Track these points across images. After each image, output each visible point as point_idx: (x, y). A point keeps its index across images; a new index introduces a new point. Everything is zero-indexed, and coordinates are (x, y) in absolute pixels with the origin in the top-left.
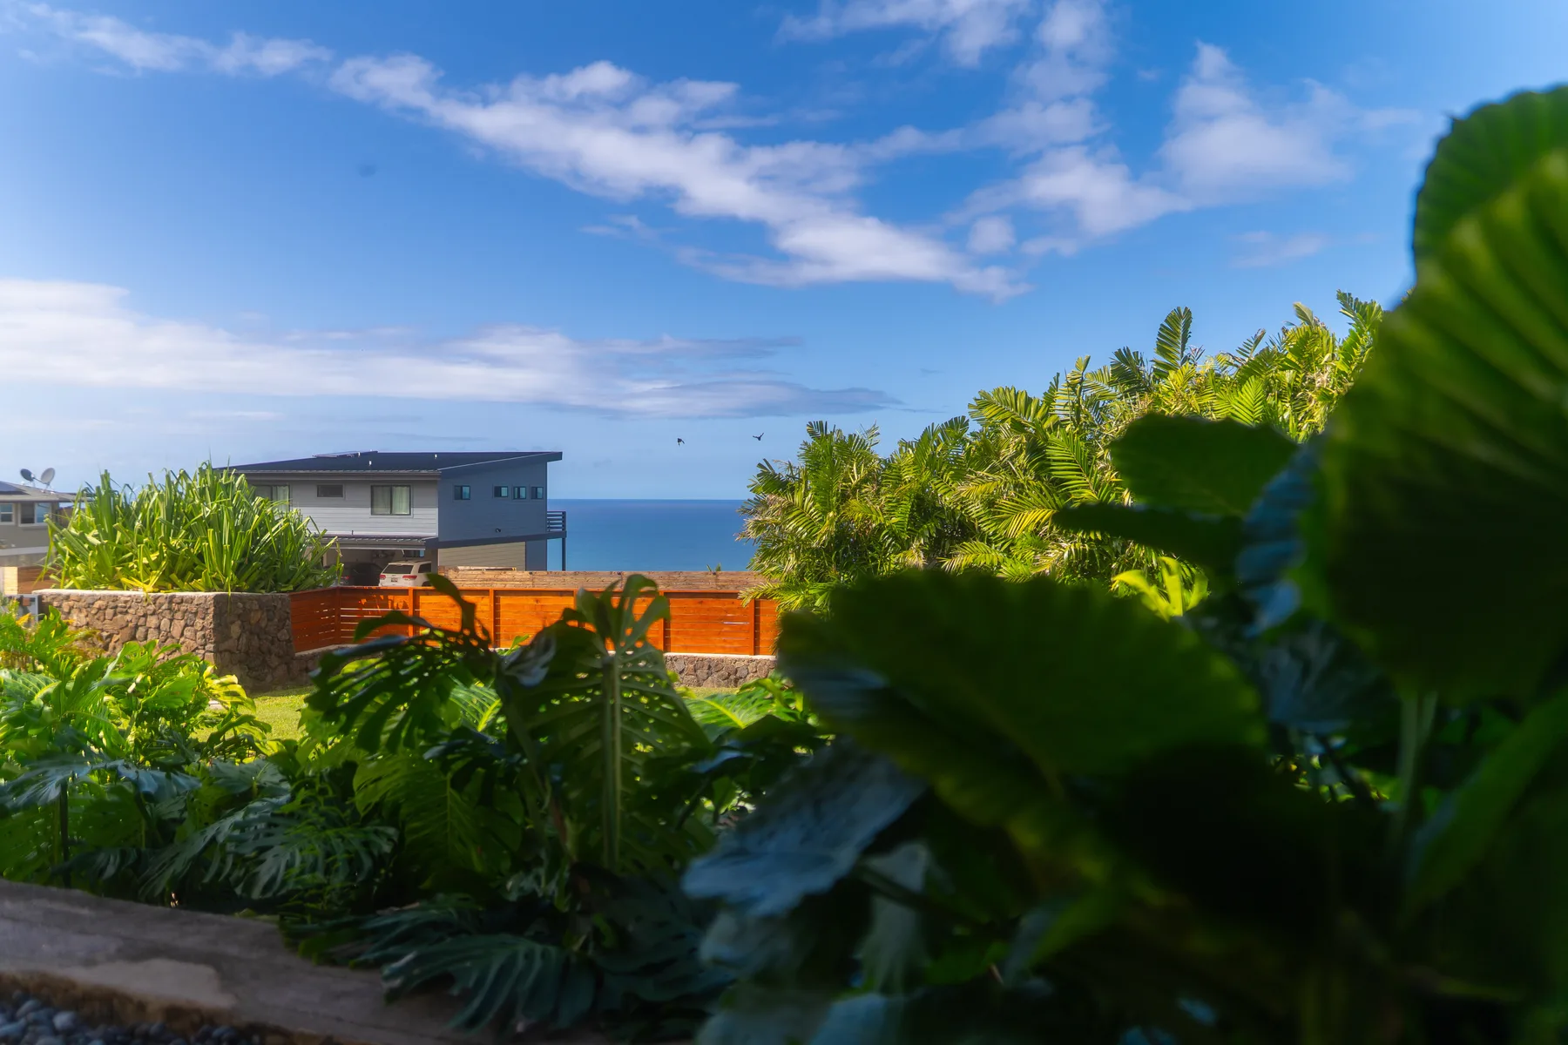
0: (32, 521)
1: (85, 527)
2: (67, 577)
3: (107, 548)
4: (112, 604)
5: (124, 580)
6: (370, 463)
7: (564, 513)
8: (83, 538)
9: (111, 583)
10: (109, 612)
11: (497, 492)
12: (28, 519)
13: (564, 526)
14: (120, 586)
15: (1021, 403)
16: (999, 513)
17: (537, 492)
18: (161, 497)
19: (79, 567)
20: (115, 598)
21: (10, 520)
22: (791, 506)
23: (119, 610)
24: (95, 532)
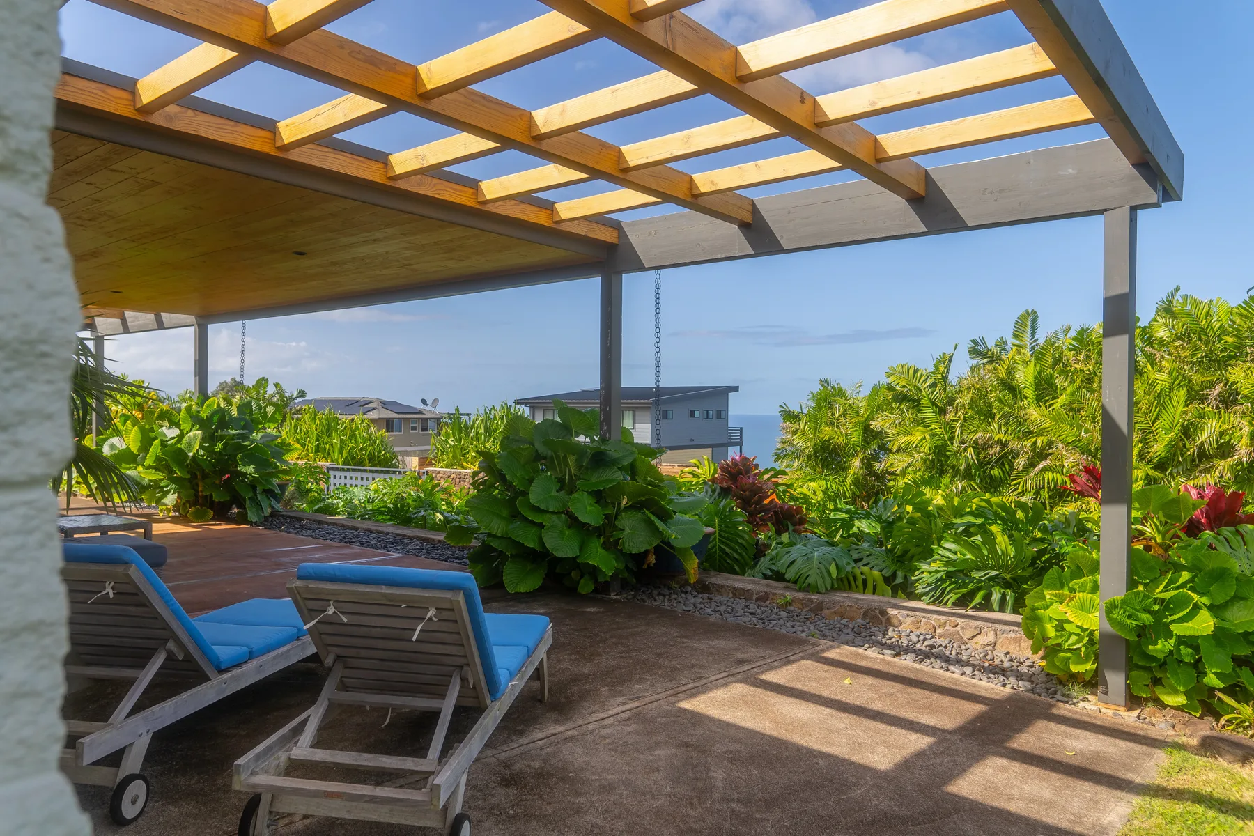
0: (426, 430)
1: (448, 436)
2: (439, 462)
3: (457, 447)
4: (459, 476)
5: (464, 464)
7: (741, 428)
8: (446, 441)
9: (459, 465)
10: (458, 480)
11: (692, 414)
12: (424, 429)
13: (741, 437)
14: (463, 467)
15: (912, 371)
16: (889, 437)
17: (721, 415)
18: (482, 421)
19: (444, 456)
20: (460, 473)
21: (416, 429)
22: (797, 430)
23: (462, 479)
24: (452, 438)
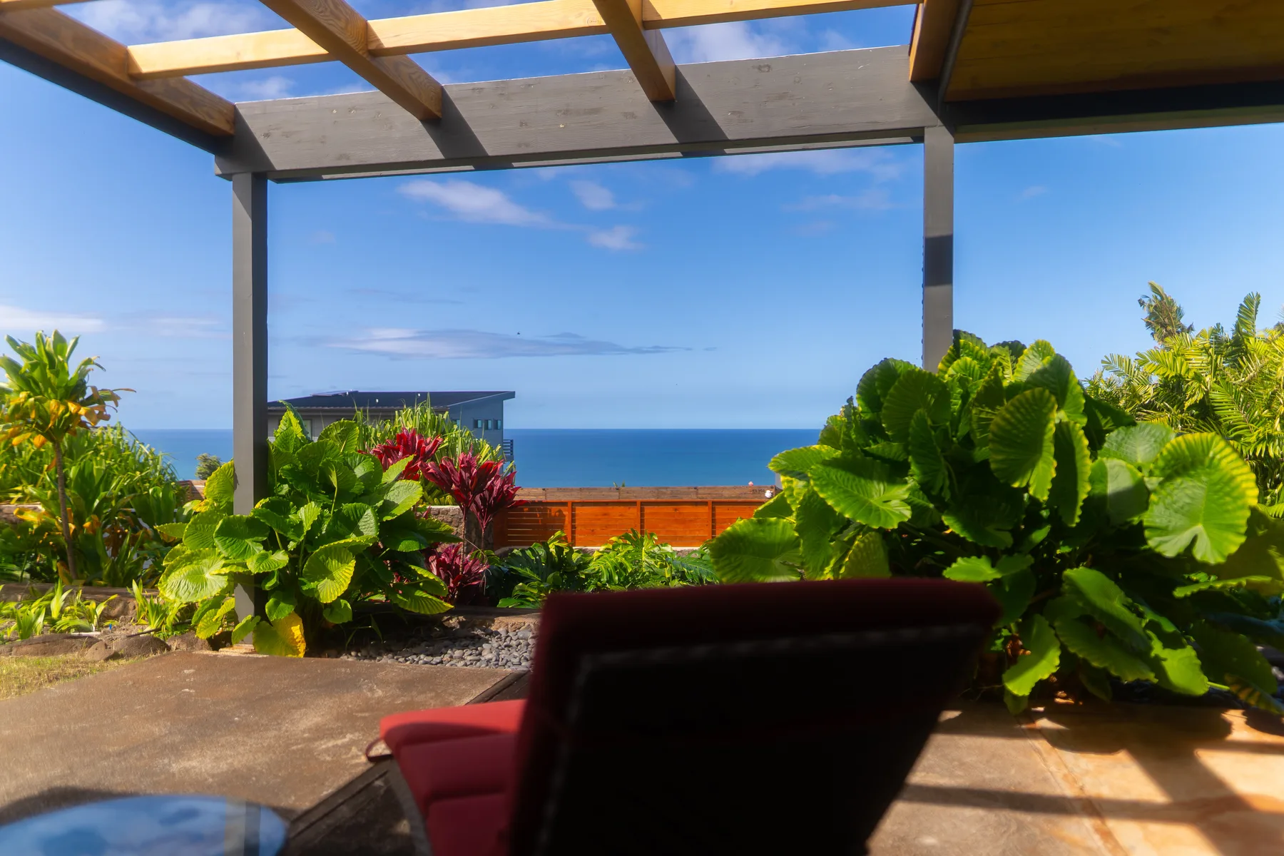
6: (377, 401)
7: (512, 441)
11: (476, 424)
